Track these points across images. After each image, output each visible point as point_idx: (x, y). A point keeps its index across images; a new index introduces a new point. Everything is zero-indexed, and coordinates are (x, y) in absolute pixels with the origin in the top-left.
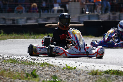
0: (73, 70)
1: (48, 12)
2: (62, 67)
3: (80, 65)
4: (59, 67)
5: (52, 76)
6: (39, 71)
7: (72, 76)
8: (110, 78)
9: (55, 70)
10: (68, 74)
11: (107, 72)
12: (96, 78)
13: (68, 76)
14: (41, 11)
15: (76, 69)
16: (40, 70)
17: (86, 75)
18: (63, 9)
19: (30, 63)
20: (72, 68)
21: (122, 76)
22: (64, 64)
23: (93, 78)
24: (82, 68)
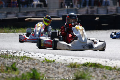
0: (52, 63)
1: (28, 6)
2: (41, 60)
3: (59, 58)
4: (38, 60)
5: (31, 69)
6: (19, 65)
7: (51, 69)
8: (88, 71)
9: (34, 63)
10: (48, 67)
11: (85, 65)
12: (74, 71)
13: (47, 69)
14: (21, 5)
15: (55, 62)
16: (20, 63)
17: (65, 67)
18: (42, 3)
19: (10, 56)
20: (51, 61)
21: (99, 68)
22: (43, 57)
23: (71, 71)
24: (61, 61)
